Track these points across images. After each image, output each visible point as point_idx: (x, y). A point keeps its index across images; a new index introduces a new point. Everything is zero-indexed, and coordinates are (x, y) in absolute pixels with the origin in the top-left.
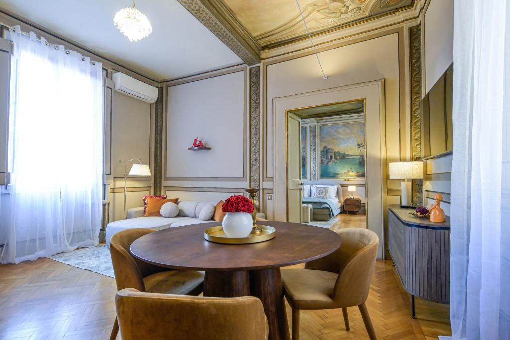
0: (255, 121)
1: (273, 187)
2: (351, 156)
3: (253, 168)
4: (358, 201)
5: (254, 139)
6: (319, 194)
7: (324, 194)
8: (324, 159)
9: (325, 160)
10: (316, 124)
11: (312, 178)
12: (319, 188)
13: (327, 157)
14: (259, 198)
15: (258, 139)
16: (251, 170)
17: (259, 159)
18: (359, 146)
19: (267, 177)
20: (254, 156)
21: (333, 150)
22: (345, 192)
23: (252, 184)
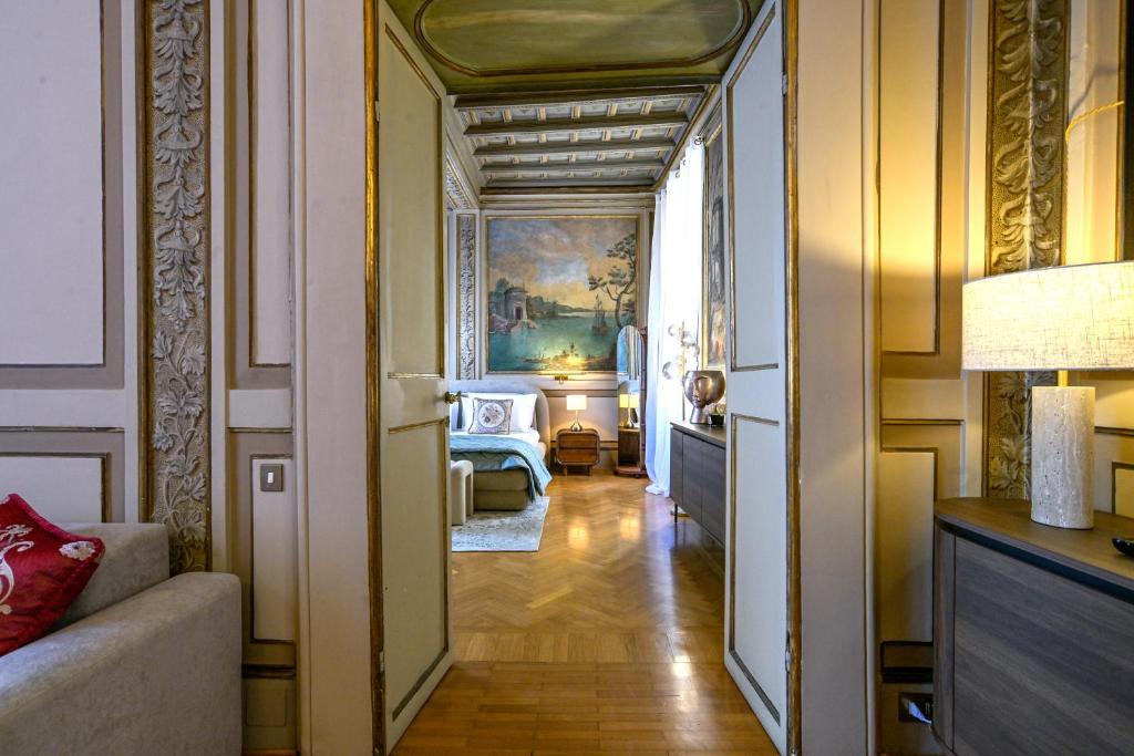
0: (175, 31)
1: (293, 420)
2: (572, 310)
3: (167, 312)
4: (593, 435)
5: (173, 141)
6: (488, 420)
7: (501, 419)
8: (499, 318)
9: (503, 322)
10: (477, 211)
11: (463, 372)
12: (487, 401)
13: (506, 310)
14: (208, 484)
15: (195, 142)
16: (156, 321)
17: (200, 255)
18: (594, 284)
19: (252, 363)
20: (175, 242)
21: (524, 291)
22: (557, 412)
23: (163, 402)
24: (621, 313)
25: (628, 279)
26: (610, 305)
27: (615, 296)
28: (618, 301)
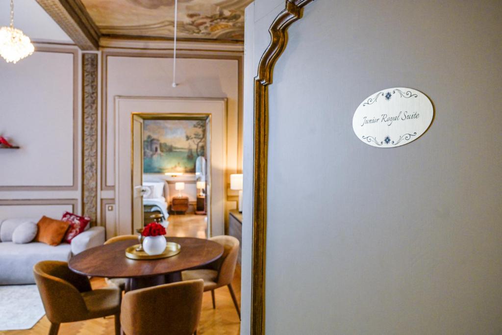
0: (89, 119)
1: (115, 196)
2: (178, 149)
3: (87, 175)
4: (186, 200)
5: (89, 141)
7: (149, 193)
9: (149, 152)
13: (151, 148)
14: (96, 209)
15: (94, 141)
16: (85, 177)
17: (95, 164)
18: (188, 138)
19: (106, 185)
20: (89, 161)
21: (158, 140)
22: (172, 190)
23: (86, 193)
24: (199, 150)
25: (201, 136)
26: (194, 147)
27: (196, 143)
28: (198, 145)
